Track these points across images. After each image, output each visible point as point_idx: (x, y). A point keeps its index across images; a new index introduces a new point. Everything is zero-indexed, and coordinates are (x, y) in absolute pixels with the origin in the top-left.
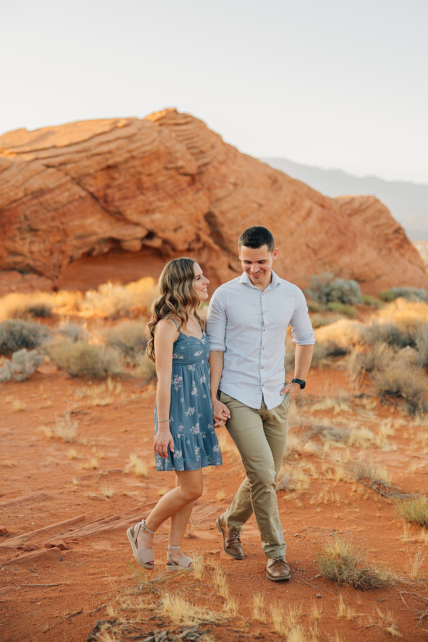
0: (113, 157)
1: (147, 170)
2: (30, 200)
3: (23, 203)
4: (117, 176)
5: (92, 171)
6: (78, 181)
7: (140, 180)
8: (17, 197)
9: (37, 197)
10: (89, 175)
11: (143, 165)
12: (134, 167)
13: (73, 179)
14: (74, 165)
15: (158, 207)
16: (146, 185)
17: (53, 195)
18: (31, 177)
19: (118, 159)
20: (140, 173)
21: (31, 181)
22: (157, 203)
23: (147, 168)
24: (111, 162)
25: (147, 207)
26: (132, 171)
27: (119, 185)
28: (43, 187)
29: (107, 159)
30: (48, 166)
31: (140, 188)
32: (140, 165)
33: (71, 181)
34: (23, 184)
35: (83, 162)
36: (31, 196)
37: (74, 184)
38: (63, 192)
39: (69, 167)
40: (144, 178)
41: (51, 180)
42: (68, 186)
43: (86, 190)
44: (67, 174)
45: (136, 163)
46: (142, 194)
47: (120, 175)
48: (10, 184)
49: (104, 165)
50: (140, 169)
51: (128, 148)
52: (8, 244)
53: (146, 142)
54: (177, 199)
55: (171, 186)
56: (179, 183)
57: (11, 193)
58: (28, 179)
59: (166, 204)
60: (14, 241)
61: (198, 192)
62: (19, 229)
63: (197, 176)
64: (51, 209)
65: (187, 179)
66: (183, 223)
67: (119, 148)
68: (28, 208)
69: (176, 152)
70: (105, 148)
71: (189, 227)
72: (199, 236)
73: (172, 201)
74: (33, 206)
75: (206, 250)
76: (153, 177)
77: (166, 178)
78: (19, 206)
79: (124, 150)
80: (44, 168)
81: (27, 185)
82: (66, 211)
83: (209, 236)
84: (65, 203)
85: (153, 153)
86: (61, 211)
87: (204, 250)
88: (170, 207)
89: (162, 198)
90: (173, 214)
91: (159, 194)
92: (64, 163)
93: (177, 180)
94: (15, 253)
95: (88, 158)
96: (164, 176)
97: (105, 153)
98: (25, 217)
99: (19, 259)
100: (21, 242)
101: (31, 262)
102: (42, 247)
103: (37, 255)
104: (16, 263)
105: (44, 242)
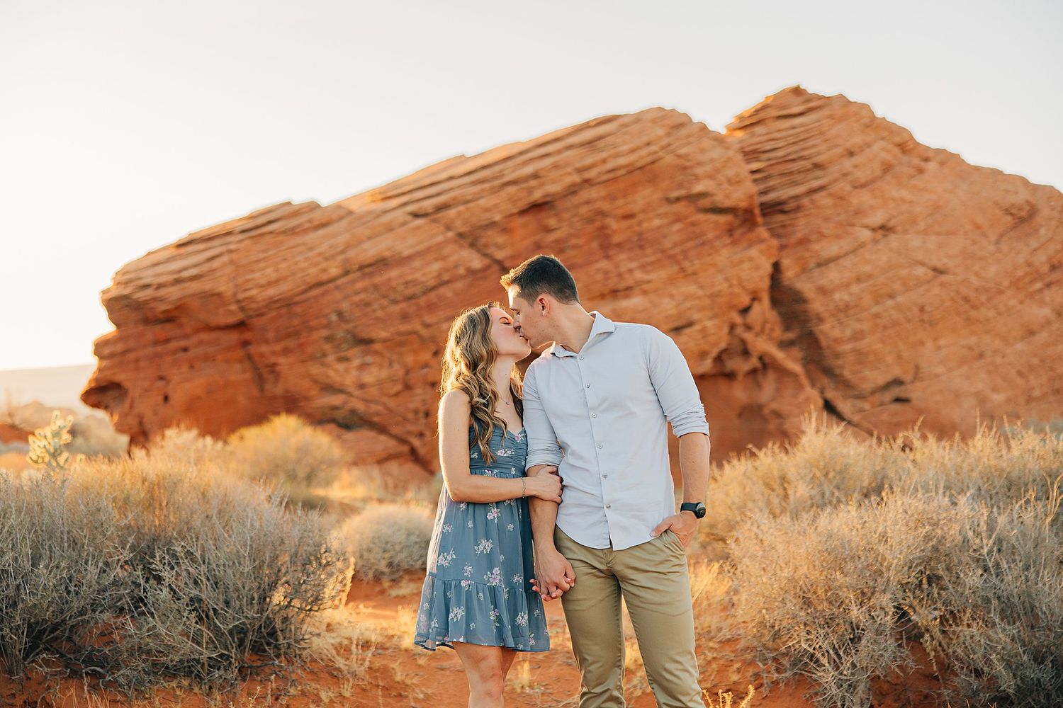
0: (542, 185)
1: (621, 205)
2: (353, 282)
3: (337, 288)
4: (552, 222)
5: (497, 218)
6: (471, 238)
7: (603, 227)
8: (324, 277)
9: (370, 275)
10: (493, 224)
11: (612, 198)
12: (588, 203)
13: (461, 235)
14: (462, 208)
15: (639, 283)
16: (617, 239)
17: (406, 269)
18: (370, 238)
19: (552, 188)
20: (602, 214)
21: (366, 245)
22: (639, 275)
23: (620, 202)
24: (537, 196)
25: (613, 282)
26: (584, 210)
27: (557, 241)
28: (387, 254)
29: (530, 190)
30: (416, 215)
31: (606, 245)
32: (604, 198)
33: (454, 241)
34: (343, 252)
35: (483, 202)
36: (358, 274)
37: (462, 246)
38: (429, 264)
39: (452, 212)
40: (613, 224)
41: (411, 241)
42: (446, 251)
43: (486, 255)
44: (448, 228)
45: (594, 193)
46: (607, 257)
47: (560, 220)
48: (315, 252)
49: (522, 204)
50: (605, 206)
51: (579, 165)
52: (315, 369)
53: (625, 148)
54: (686, 264)
55: (675, 238)
56: (697, 230)
57: (313, 271)
58: (360, 242)
59: (659, 275)
60: (324, 365)
61: (750, 246)
62: (329, 339)
63: (757, 211)
64: (399, 298)
65: (723, 219)
66: (696, 316)
67: (556, 166)
68: (346, 297)
69: (699, 164)
70: (529, 170)
71: (709, 323)
72: (743, 342)
73: (675, 268)
74: (357, 293)
75: (771, 376)
76: (634, 221)
77: (665, 221)
78: (323, 294)
79: (569, 169)
80: (409, 218)
81: (351, 254)
82: (435, 300)
83: (784, 345)
84: (432, 283)
85: (641, 168)
86: (423, 301)
87: (764, 375)
88: (671, 280)
89: (651, 264)
90: (672, 296)
91: (645, 256)
92: (440, 208)
93: (693, 224)
94: (329, 388)
95: (494, 191)
96: (660, 216)
97: (526, 179)
98: (340, 314)
99: (336, 400)
100: (341, 367)
101: (360, 406)
102: (384, 374)
103: (374, 392)
104: (334, 408)
105: (391, 364)
